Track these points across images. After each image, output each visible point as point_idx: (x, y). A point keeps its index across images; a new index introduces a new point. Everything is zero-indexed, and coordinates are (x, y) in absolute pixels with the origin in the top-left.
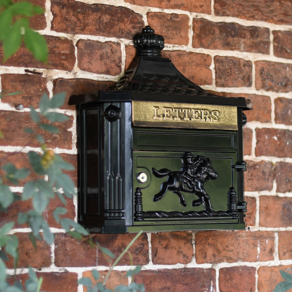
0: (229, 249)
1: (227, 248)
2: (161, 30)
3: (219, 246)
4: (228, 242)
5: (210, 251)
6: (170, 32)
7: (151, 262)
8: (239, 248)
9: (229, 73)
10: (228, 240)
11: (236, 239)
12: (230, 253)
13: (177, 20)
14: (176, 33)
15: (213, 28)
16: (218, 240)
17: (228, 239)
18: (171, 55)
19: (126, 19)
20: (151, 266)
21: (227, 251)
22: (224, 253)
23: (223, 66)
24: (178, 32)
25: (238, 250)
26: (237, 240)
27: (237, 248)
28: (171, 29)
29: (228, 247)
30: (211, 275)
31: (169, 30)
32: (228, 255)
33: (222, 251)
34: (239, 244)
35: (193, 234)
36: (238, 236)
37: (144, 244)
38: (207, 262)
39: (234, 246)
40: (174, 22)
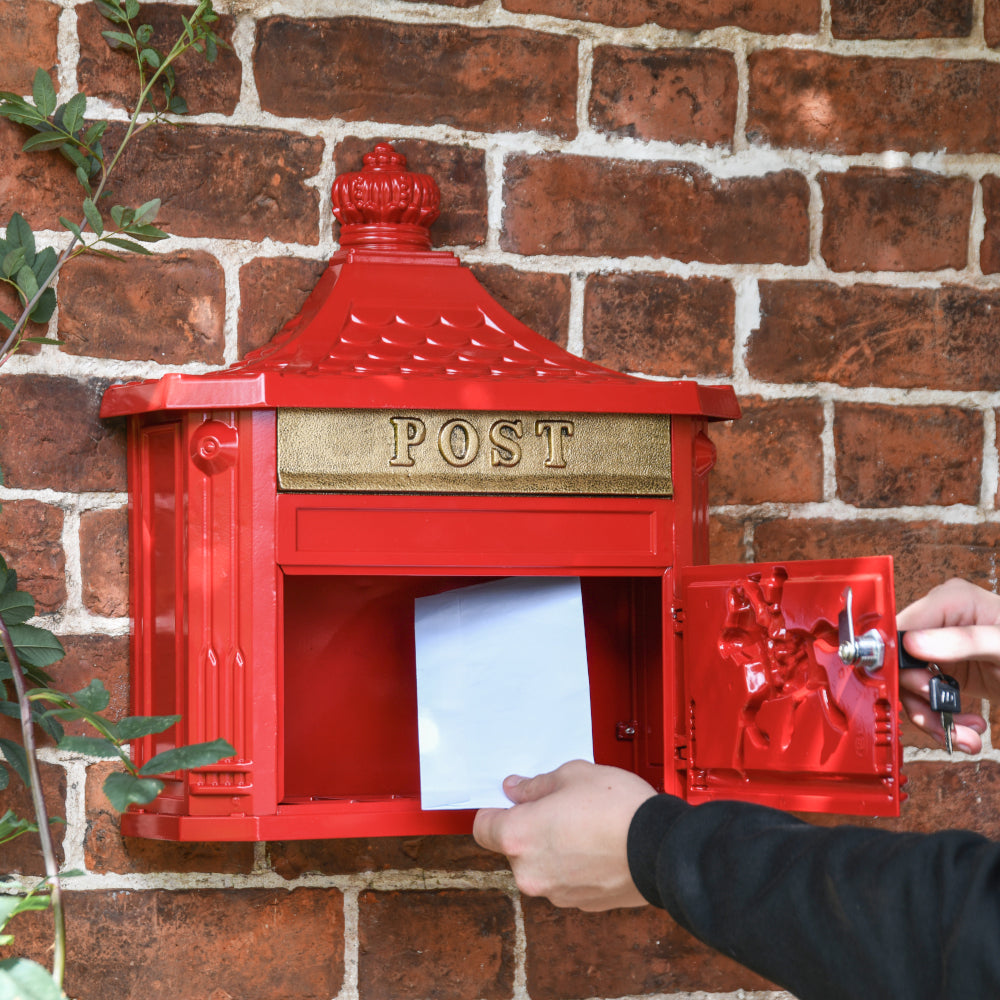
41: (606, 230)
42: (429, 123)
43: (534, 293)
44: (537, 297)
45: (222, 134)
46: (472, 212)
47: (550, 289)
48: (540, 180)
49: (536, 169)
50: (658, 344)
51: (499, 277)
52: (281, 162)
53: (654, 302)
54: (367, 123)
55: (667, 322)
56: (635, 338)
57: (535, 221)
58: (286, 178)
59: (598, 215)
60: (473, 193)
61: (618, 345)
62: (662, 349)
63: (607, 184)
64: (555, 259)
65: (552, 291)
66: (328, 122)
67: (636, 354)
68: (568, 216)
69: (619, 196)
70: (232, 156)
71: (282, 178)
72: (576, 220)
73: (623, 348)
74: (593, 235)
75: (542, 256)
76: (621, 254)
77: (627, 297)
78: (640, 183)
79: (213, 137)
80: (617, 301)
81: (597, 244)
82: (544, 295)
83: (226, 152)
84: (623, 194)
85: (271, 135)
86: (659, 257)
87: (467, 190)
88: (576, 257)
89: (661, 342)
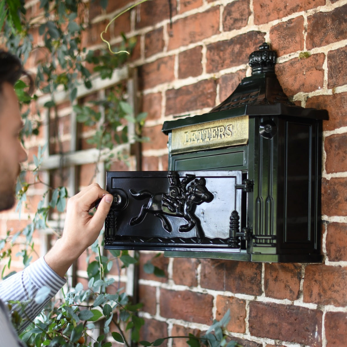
0: (335, 289)
1: (332, 288)
2: (279, 42)
3: (325, 284)
4: (334, 280)
5: (316, 290)
6: (287, 41)
7: (264, 294)
8: (345, 289)
9: (341, 68)
10: (334, 278)
11: (342, 277)
12: (335, 294)
13: (292, 25)
14: (292, 40)
15: (326, 19)
16: (324, 276)
17: (335, 276)
18: (285, 67)
19: (250, 43)
20: (263, 299)
21: (332, 292)
22: (329, 293)
23: (334, 62)
24: (293, 39)
25: (344, 292)
26: (344, 279)
27: (343, 289)
28: (288, 37)
29: (333, 286)
30: (316, 318)
31: (286, 39)
32: (333, 296)
33: (327, 291)
34: (345, 284)
35: (303, 268)
36: (345, 274)
37: (257, 273)
38: (312, 302)
39: (339, 286)
40: (290, 28)
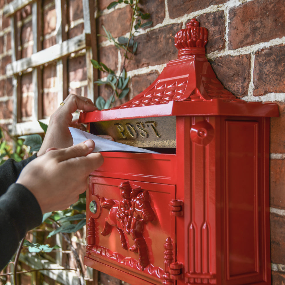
41: (262, 30)
42: (208, 6)
43: (237, 64)
44: (238, 66)
45: (159, 30)
46: (218, 37)
47: (242, 62)
48: (239, 16)
49: (238, 12)
50: (279, 78)
51: (225, 61)
52: (171, 35)
53: (278, 59)
54: (193, 13)
55: (283, 67)
56: (270, 77)
57: (237, 34)
58: (172, 40)
59: (258, 25)
60: (219, 29)
61: (264, 82)
62: (280, 80)
63: (261, 10)
64: (245, 48)
65: (243, 62)
66: (184, 17)
67: (270, 84)
68: (248, 29)
69: (266, 14)
70: (161, 36)
71: (171, 40)
72: (251, 29)
73: (265, 82)
74: (257, 34)
75: (240, 48)
76: (267, 40)
77: (268, 59)
78: (273, 5)
79: (157, 32)
80: (265, 61)
81: (258, 38)
82: (240, 65)
83: (160, 36)
84: (267, 12)
85: (169, 26)
86: (282, 37)
87: (217, 28)
88: (252, 45)
89: (280, 77)
